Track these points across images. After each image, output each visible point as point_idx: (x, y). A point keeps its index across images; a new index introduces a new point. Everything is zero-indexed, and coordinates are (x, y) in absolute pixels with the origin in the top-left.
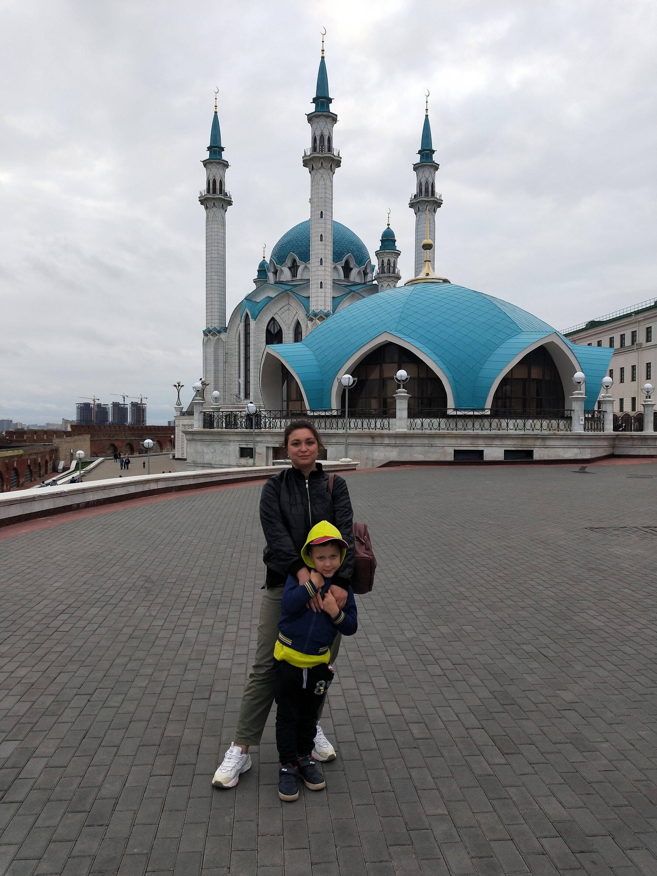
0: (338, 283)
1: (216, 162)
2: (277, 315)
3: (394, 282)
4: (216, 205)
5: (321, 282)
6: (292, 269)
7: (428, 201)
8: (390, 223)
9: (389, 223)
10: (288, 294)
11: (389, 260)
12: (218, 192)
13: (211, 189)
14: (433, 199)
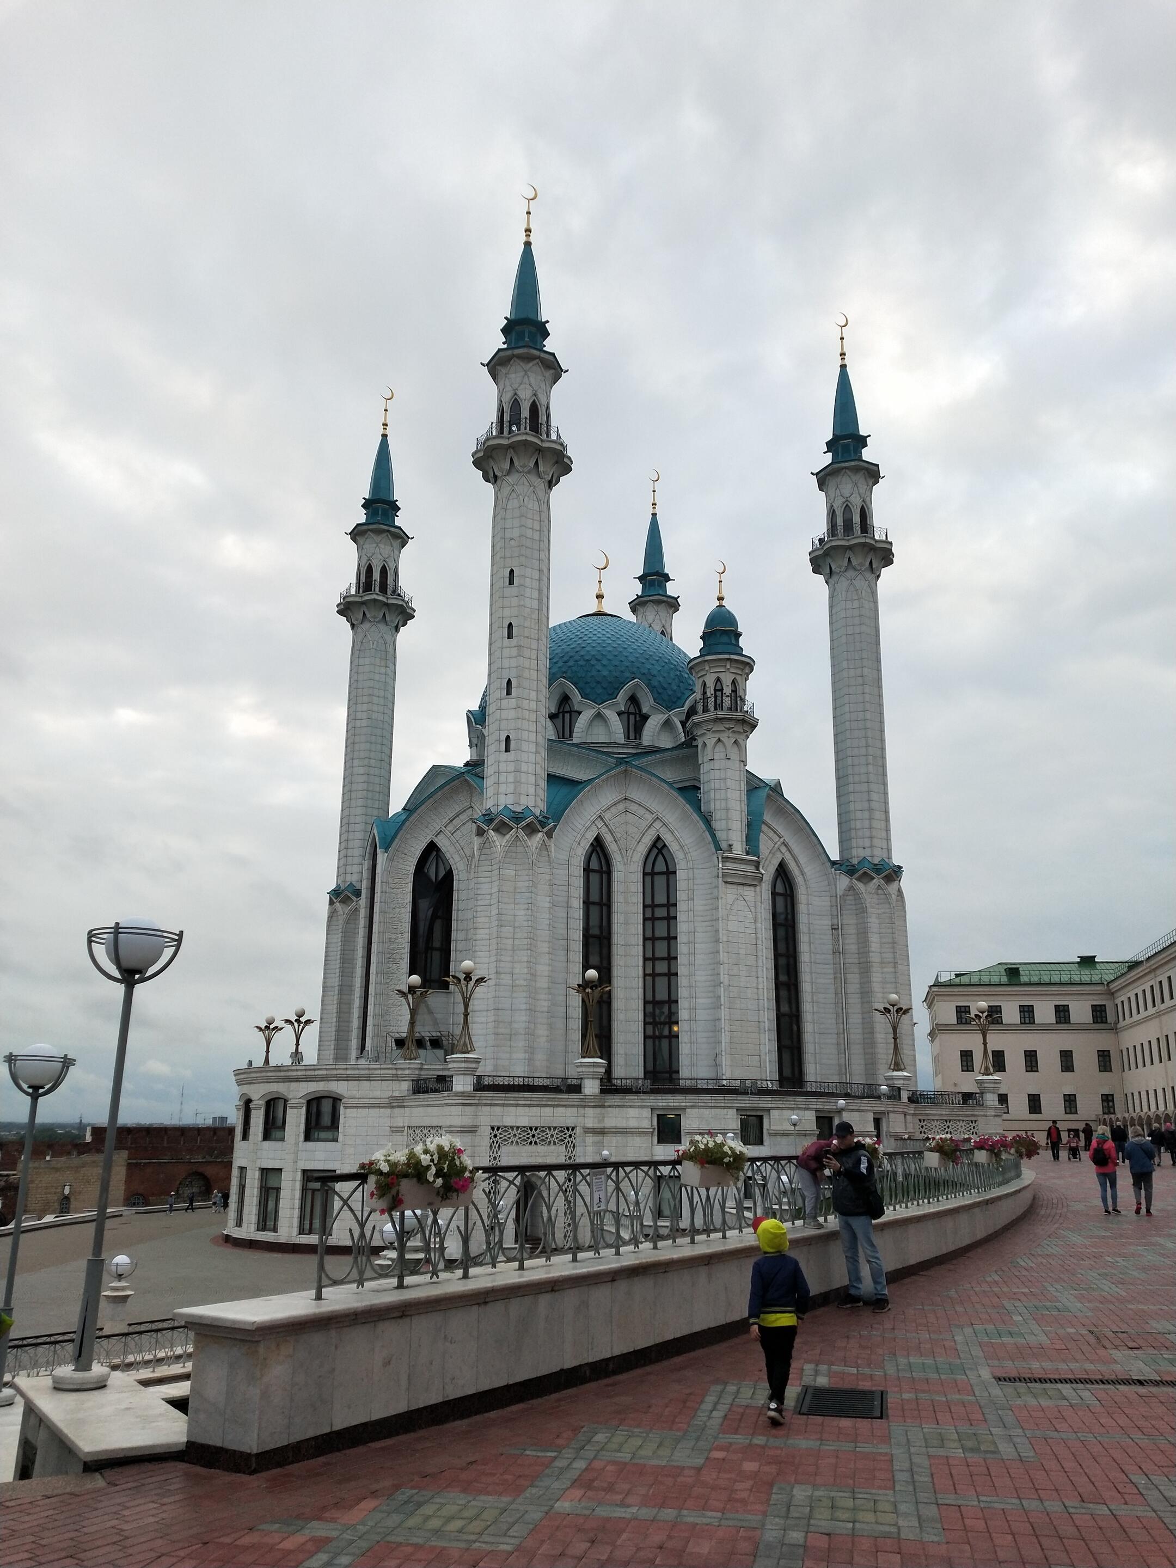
0: (606, 750)
1: (372, 530)
2: (441, 836)
3: (734, 732)
4: (368, 615)
5: (508, 737)
7: (850, 548)
8: (724, 594)
9: (720, 596)
11: (718, 680)
12: (377, 589)
13: (361, 585)
14: (862, 540)
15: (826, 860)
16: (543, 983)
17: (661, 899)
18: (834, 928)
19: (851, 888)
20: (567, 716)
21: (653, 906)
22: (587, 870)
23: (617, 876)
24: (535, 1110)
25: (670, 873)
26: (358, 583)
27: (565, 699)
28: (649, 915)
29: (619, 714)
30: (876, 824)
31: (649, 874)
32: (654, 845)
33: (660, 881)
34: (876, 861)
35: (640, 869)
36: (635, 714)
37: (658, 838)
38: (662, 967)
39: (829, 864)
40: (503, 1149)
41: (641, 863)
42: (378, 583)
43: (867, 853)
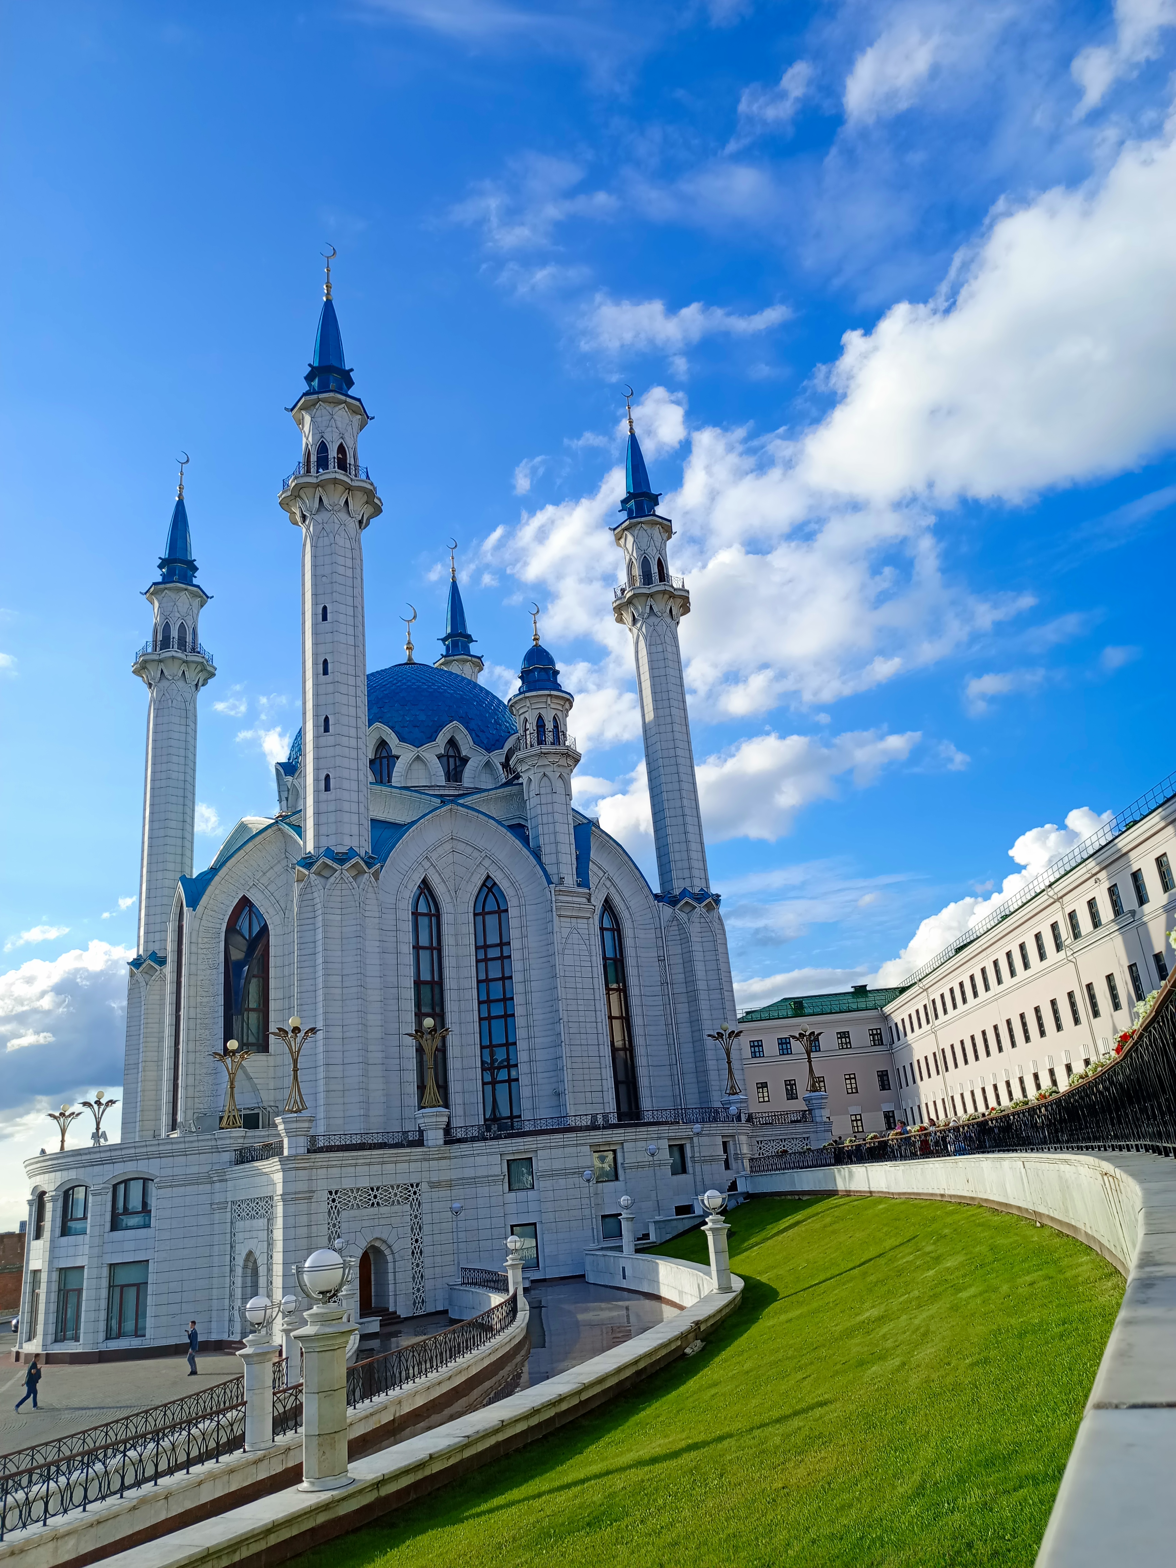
1: (168, 589)
2: (254, 891)
3: (558, 766)
4: (166, 674)
7: (651, 595)
8: (539, 634)
9: (536, 636)
11: (540, 716)
12: (176, 646)
13: (159, 643)
14: (662, 588)
15: (649, 893)
16: (375, 1033)
17: (493, 939)
18: (661, 959)
19: (674, 918)
20: (385, 761)
21: (486, 947)
22: (416, 914)
23: (446, 919)
24: (376, 1169)
25: (502, 912)
26: (155, 641)
27: (382, 744)
28: (481, 956)
29: (439, 757)
30: (694, 855)
31: (480, 914)
32: (484, 885)
33: (492, 921)
34: (697, 890)
35: (471, 910)
36: (454, 757)
37: (488, 877)
38: (497, 1010)
39: (651, 897)
40: (344, 1214)
41: (472, 904)
42: (176, 640)
43: (686, 884)
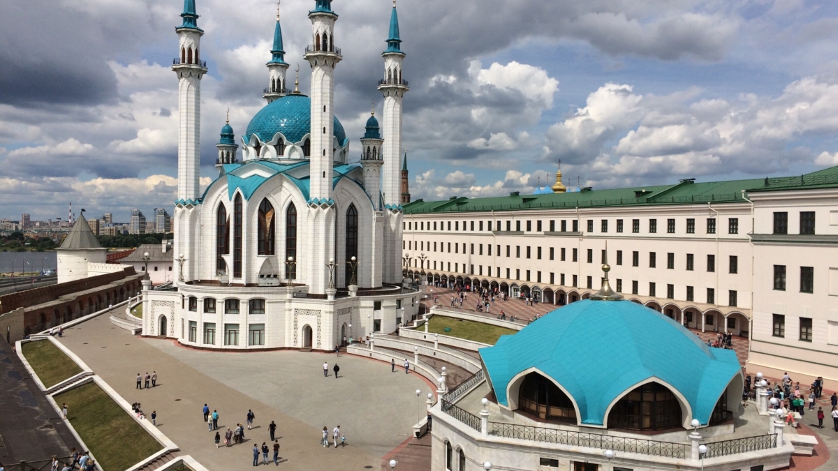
2: (269, 196)
3: (379, 166)
4: (192, 74)
6: (278, 147)
10: (281, 176)
21: (350, 227)
24: (345, 303)
25: (355, 213)
28: (348, 230)
32: (350, 205)
33: (352, 218)
37: (352, 203)
40: (339, 316)
41: (346, 212)
